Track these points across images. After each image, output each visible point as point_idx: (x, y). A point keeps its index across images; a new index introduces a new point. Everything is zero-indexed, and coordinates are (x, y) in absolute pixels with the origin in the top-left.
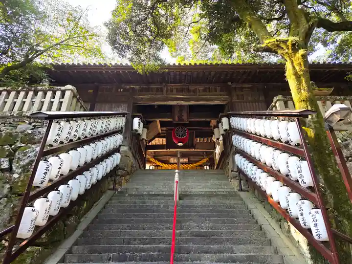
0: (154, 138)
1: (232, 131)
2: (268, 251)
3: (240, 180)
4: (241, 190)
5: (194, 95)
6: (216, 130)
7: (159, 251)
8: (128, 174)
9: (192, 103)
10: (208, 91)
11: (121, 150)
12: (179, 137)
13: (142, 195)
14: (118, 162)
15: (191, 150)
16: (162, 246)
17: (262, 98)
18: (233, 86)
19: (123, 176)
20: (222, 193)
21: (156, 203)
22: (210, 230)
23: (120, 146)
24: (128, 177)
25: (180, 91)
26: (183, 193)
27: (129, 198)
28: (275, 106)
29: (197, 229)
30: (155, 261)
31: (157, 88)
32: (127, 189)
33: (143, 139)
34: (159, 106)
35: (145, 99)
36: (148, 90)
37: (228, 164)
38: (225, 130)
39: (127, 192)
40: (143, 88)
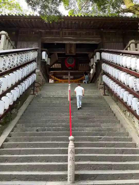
0: (54, 64)
1: (102, 61)
2: (118, 126)
3: (105, 89)
4: (105, 95)
5: (80, 37)
6: (92, 60)
7: (62, 126)
8: (41, 86)
9: (78, 42)
10: (88, 34)
11: (36, 71)
12: (69, 63)
13: (50, 98)
14: (35, 79)
15: (76, 71)
16: (64, 124)
17: (121, 40)
18: (104, 31)
19: (38, 87)
20: (94, 97)
21: (58, 102)
22: (88, 116)
23: (35, 69)
24: (40, 88)
25: (70, 34)
26: (73, 97)
27: (42, 99)
28: (129, 46)
29: (81, 116)
30: (61, 131)
31: (56, 32)
32: (41, 94)
33: (48, 65)
34: (57, 44)
35: (48, 39)
36: (50, 33)
37: (98, 80)
38: (98, 60)
39: (41, 96)
40: (47, 31)
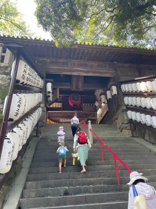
4: (133, 136)
5: (91, 69)
9: (90, 74)
10: (100, 67)
11: (41, 106)
12: (74, 101)
22: (132, 165)
24: (44, 128)
25: (80, 65)
31: (64, 62)
36: (57, 63)
39: (48, 139)
40: (53, 61)
